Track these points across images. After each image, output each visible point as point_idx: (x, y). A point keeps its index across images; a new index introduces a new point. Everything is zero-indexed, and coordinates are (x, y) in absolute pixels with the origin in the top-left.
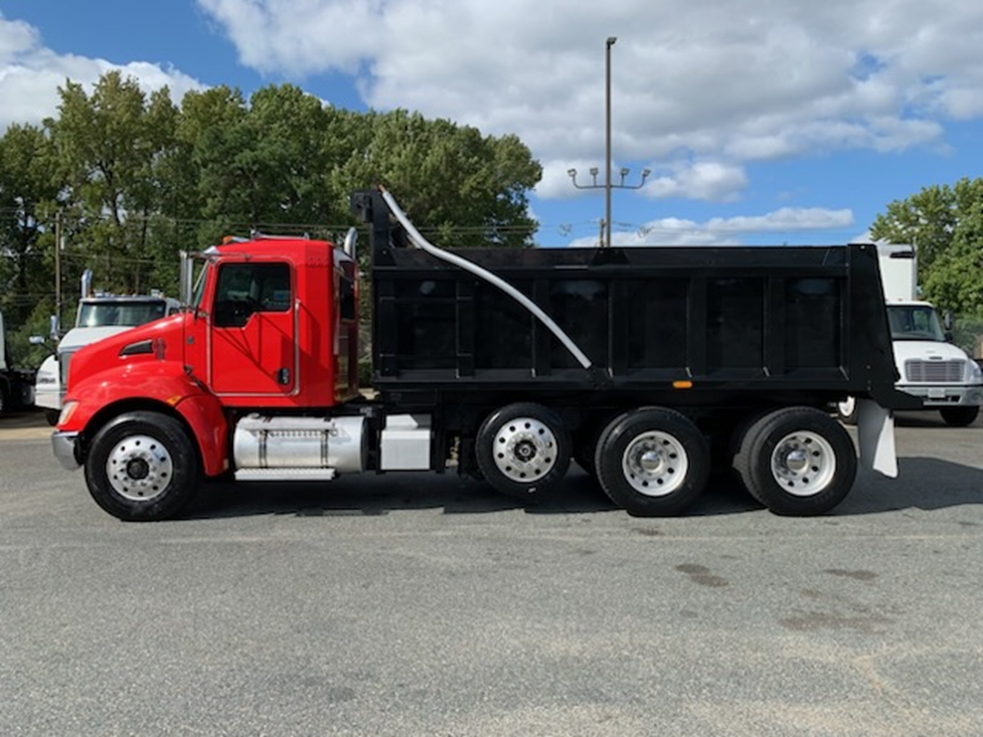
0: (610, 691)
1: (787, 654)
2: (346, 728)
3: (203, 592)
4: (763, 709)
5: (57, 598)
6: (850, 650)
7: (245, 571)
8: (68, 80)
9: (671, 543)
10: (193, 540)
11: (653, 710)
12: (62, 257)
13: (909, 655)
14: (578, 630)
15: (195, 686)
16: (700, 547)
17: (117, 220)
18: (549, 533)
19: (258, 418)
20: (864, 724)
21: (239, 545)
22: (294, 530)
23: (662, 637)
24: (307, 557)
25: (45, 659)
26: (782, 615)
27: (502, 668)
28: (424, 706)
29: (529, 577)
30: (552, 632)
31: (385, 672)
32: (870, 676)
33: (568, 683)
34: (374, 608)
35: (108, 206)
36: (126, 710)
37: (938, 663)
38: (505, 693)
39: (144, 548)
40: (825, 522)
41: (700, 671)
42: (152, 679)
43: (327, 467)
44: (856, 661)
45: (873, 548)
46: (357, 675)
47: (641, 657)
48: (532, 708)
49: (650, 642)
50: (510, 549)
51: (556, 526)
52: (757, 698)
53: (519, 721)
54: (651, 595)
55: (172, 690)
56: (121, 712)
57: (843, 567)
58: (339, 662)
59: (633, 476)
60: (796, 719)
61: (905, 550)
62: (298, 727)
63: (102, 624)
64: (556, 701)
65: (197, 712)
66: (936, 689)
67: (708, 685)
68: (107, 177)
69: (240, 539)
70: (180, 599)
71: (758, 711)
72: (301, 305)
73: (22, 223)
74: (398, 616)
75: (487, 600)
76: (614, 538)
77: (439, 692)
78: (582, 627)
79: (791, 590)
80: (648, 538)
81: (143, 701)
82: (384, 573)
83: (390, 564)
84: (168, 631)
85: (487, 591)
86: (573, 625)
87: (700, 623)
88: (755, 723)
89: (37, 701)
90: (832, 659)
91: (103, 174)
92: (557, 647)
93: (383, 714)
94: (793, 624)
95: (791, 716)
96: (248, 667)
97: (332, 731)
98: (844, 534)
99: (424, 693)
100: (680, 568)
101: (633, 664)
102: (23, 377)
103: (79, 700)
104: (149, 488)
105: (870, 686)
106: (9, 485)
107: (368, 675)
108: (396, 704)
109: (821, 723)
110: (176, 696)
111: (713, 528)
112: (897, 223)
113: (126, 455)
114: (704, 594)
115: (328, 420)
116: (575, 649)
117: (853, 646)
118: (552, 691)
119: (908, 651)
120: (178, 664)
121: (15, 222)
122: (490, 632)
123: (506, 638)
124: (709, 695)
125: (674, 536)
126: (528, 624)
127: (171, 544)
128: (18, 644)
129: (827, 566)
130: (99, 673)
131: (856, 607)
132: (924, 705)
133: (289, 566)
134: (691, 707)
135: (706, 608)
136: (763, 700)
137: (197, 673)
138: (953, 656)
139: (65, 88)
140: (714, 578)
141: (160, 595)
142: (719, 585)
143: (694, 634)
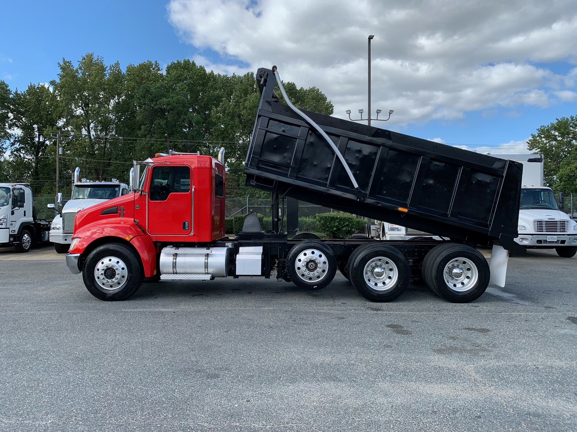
0: (342, 377)
1: (432, 364)
2: (215, 389)
3: (145, 333)
4: (413, 385)
5: (73, 335)
6: (465, 363)
7: (166, 324)
8: (64, 59)
9: (386, 314)
10: (139, 310)
11: (360, 385)
12: (60, 159)
13: (494, 365)
14: (331, 352)
15: (144, 372)
16: (401, 317)
17: (90, 138)
18: (323, 309)
19: (172, 248)
20: (460, 392)
21: (162, 313)
22: (190, 306)
23: (372, 356)
24: (197, 318)
25: (72, 360)
26: (436, 348)
27: (291, 367)
28: (252, 382)
29: (309, 329)
30: (318, 353)
31: (234, 368)
32: (471, 373)
33: (322, 374)
34: (230, 341)
35: (86, 130)
36: (113, 380)
37: (507, 368)
38: (291, 377)
39: (114, 313)
40: (472, 306)
41: (387, 370)
42: (124, 368)
43: (208, 274)
44: (467, 367)
45: (493, 318)
46: (221, 369)
47: (359, 364)
48: (303, 383)
49: (366, 358)
50: (301, 316)
51: (327, 306)
52: (412, 381)
53: (296, 388)
54: (370, 338)
55: (133, 373)
56: (111, 381)
57: (474, 327)
58: (212, 363)
59: (369, 280)
60: (429, 389)
61: (510, 319)
62: (193, 388)
63: (97, 346)
64: (315, 380)
65: (146, 381)
66: (501, 379)
67: (390, 375)
68: (85, 113)
69: (162, 310)
70: (134, 336)
71: (411, 386)
72: (195, 189)
73: (37, 139)
74: (242, 345)
75: (287, 339)
76: (357, 312)
77: (259, 376)
78: (333, 351)
79: (443, 337)
80: (375, 312)
81: (121, 377)
82: (236, 326)
83: (240, 322)
84: (130, 349)
85: (288, 335)
86: (329, 350)
87: (393, 350)
88: (408, 391)
89: (71, 376)
90: (454, 366)
91: (82, 112)
92: (319, 359)
93: (233, 384)
94: (440, 351)
95: (426, 388)
96: (168, 364)
97: (209, 390)
98: (480, 311)
99: (252, 376)
100: (388, 326)
101: (355, 367)
102: (42, 226)
103: (91, 376)
104: (115, 283)
105: (469, 377)
106: (41, 283)
107: (226, 369)
108: (239, 380)
109: (440, 391)
110: (136, 375)
111: (411, 308)
112: (543, 139)
113: (104, 266)
114: (398, 338)
115: (208, 249)
116: (328, 359)
117: (466, 361)
118: (314, 376)
119: (493, 363)
120: (135, 363)
121: (33, 139)
122: (287, 352)
123: (294, 355)
124: (389, 379)
125: (389, 311)
126: (306, 349)
127: (127, 312)
128: (58, 353)
129: (466, 326)
130: (98, 366)
131: (474, 344)
132: (492, 385)
133: (188, 322)
134: (379, 384)
135: (397, 344)
136: (415, 382)
137: (144, 366)
138: (515, 366)
139: (62, 63)
140: (405, 331)
141: (124, 334)
142: (407, 334)
143: (388, 355)
